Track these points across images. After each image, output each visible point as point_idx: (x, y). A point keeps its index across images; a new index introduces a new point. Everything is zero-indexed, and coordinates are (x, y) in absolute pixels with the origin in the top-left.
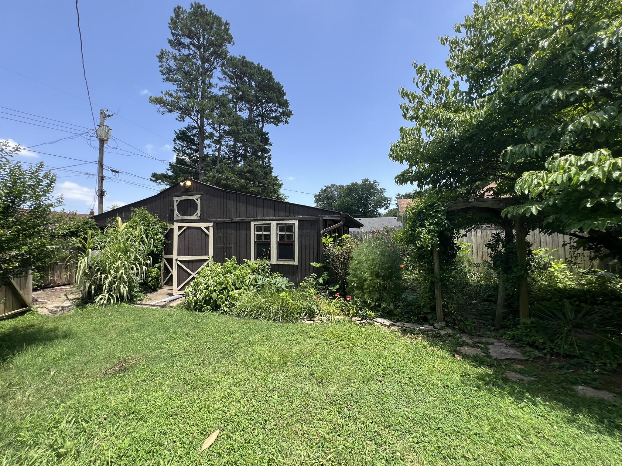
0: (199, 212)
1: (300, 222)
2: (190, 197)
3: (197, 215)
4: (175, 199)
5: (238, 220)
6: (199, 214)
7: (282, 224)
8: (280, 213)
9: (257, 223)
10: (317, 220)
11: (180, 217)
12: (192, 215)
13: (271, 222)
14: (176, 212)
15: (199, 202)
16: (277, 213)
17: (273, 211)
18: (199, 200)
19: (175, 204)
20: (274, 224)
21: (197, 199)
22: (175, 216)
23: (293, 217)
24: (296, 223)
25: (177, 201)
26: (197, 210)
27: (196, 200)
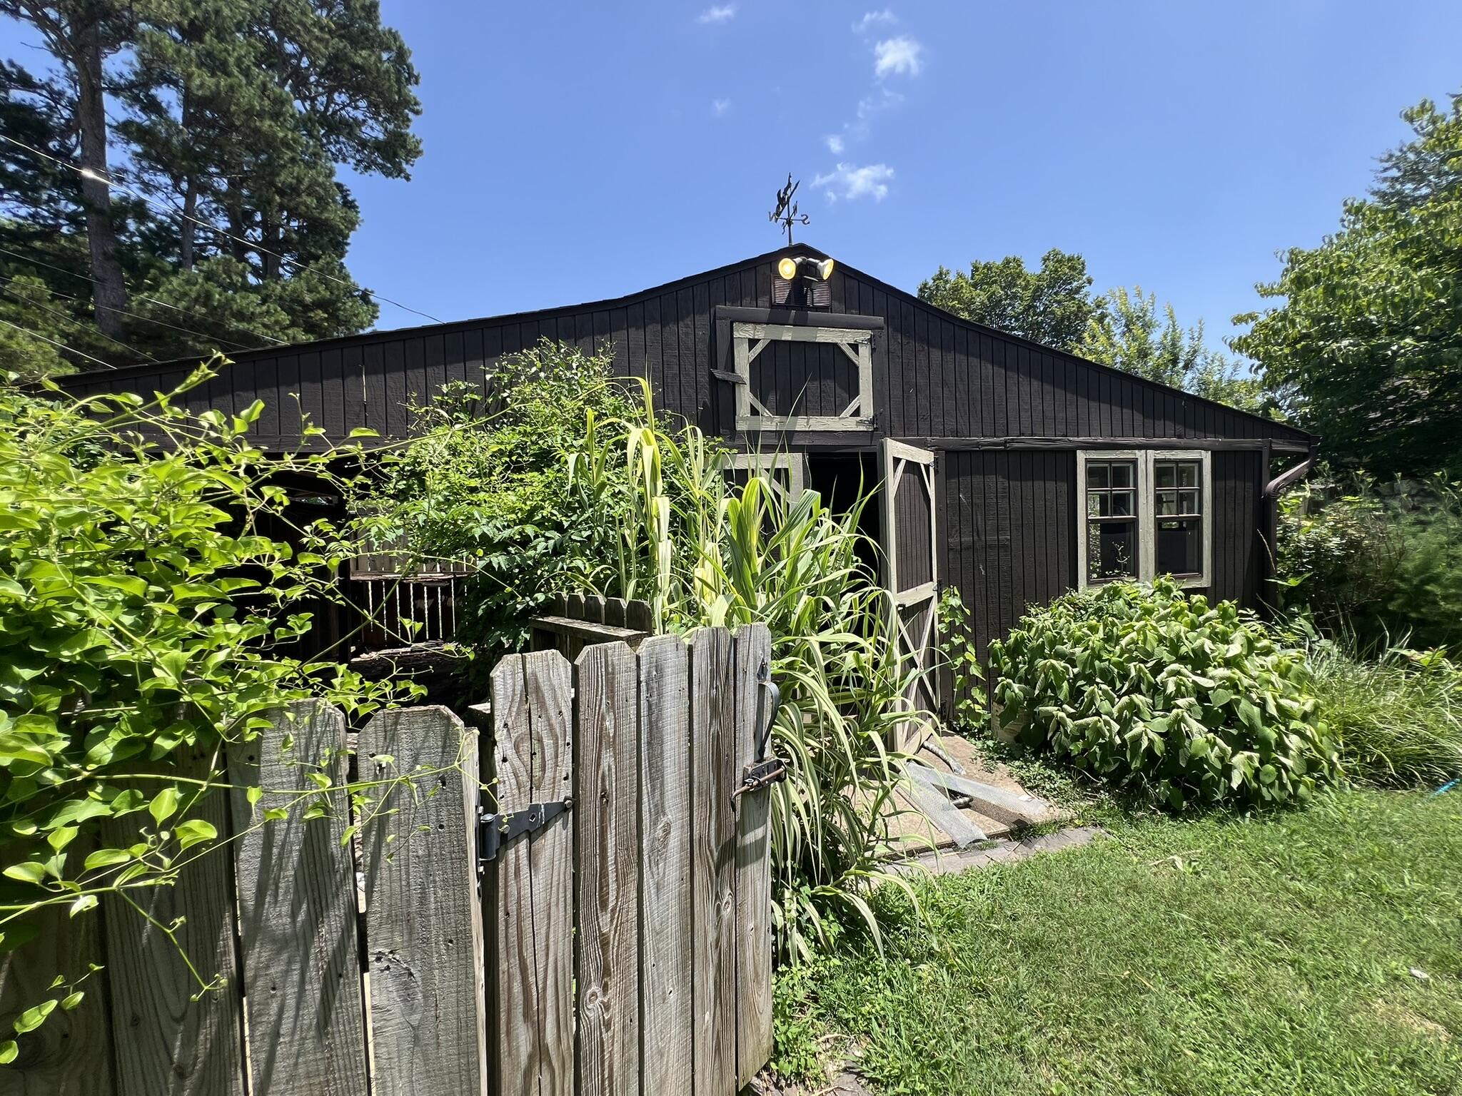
0: (865, 400)
1: (1215, 455)
2: (825, 336)
3: (857, 413)
4: (743, 332)
5: (1028, 441)
6: (868, 412)
7: (1169, 461)
8: (1159, 424)
9: (1094, 455)
10: (1258, 453)
11: (769, 422)
12: (836, 411)
13: (1140, 454)
14: (745, 397)
15: (864, 361)
16: (1149, 422)
17: (1138, 417)
18: (865, 351)
19: (744, 359)
20: (1146, 461)
21: (855, 347)
22: (743, 411)
23: (1195, 442)
24: (1207, 458)
25: (753, 343)
26: (854, 392)
27: (850, 352)
